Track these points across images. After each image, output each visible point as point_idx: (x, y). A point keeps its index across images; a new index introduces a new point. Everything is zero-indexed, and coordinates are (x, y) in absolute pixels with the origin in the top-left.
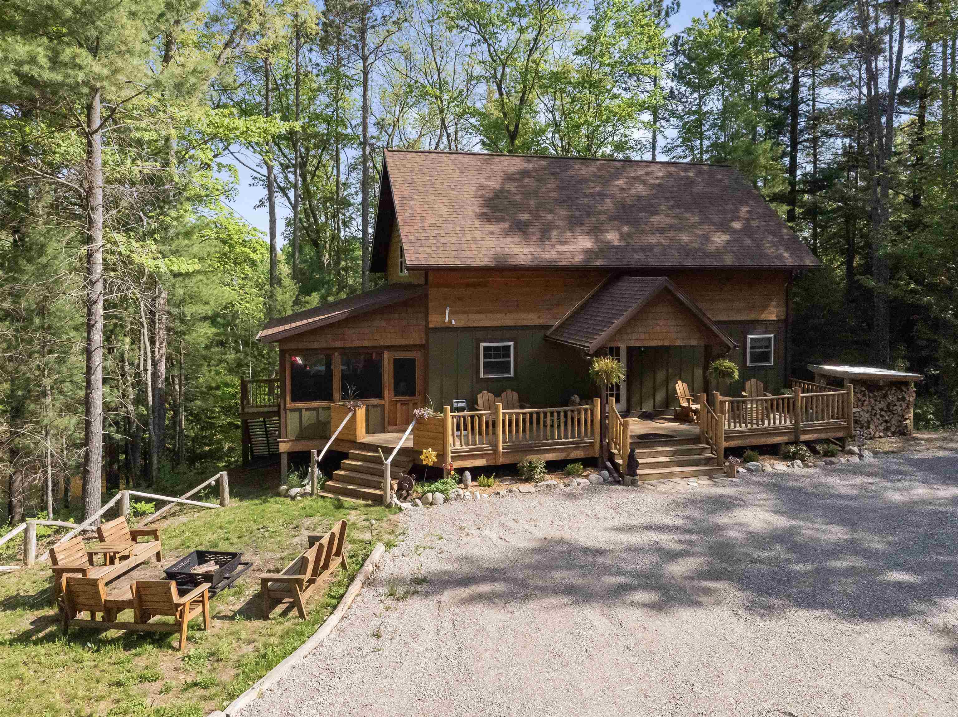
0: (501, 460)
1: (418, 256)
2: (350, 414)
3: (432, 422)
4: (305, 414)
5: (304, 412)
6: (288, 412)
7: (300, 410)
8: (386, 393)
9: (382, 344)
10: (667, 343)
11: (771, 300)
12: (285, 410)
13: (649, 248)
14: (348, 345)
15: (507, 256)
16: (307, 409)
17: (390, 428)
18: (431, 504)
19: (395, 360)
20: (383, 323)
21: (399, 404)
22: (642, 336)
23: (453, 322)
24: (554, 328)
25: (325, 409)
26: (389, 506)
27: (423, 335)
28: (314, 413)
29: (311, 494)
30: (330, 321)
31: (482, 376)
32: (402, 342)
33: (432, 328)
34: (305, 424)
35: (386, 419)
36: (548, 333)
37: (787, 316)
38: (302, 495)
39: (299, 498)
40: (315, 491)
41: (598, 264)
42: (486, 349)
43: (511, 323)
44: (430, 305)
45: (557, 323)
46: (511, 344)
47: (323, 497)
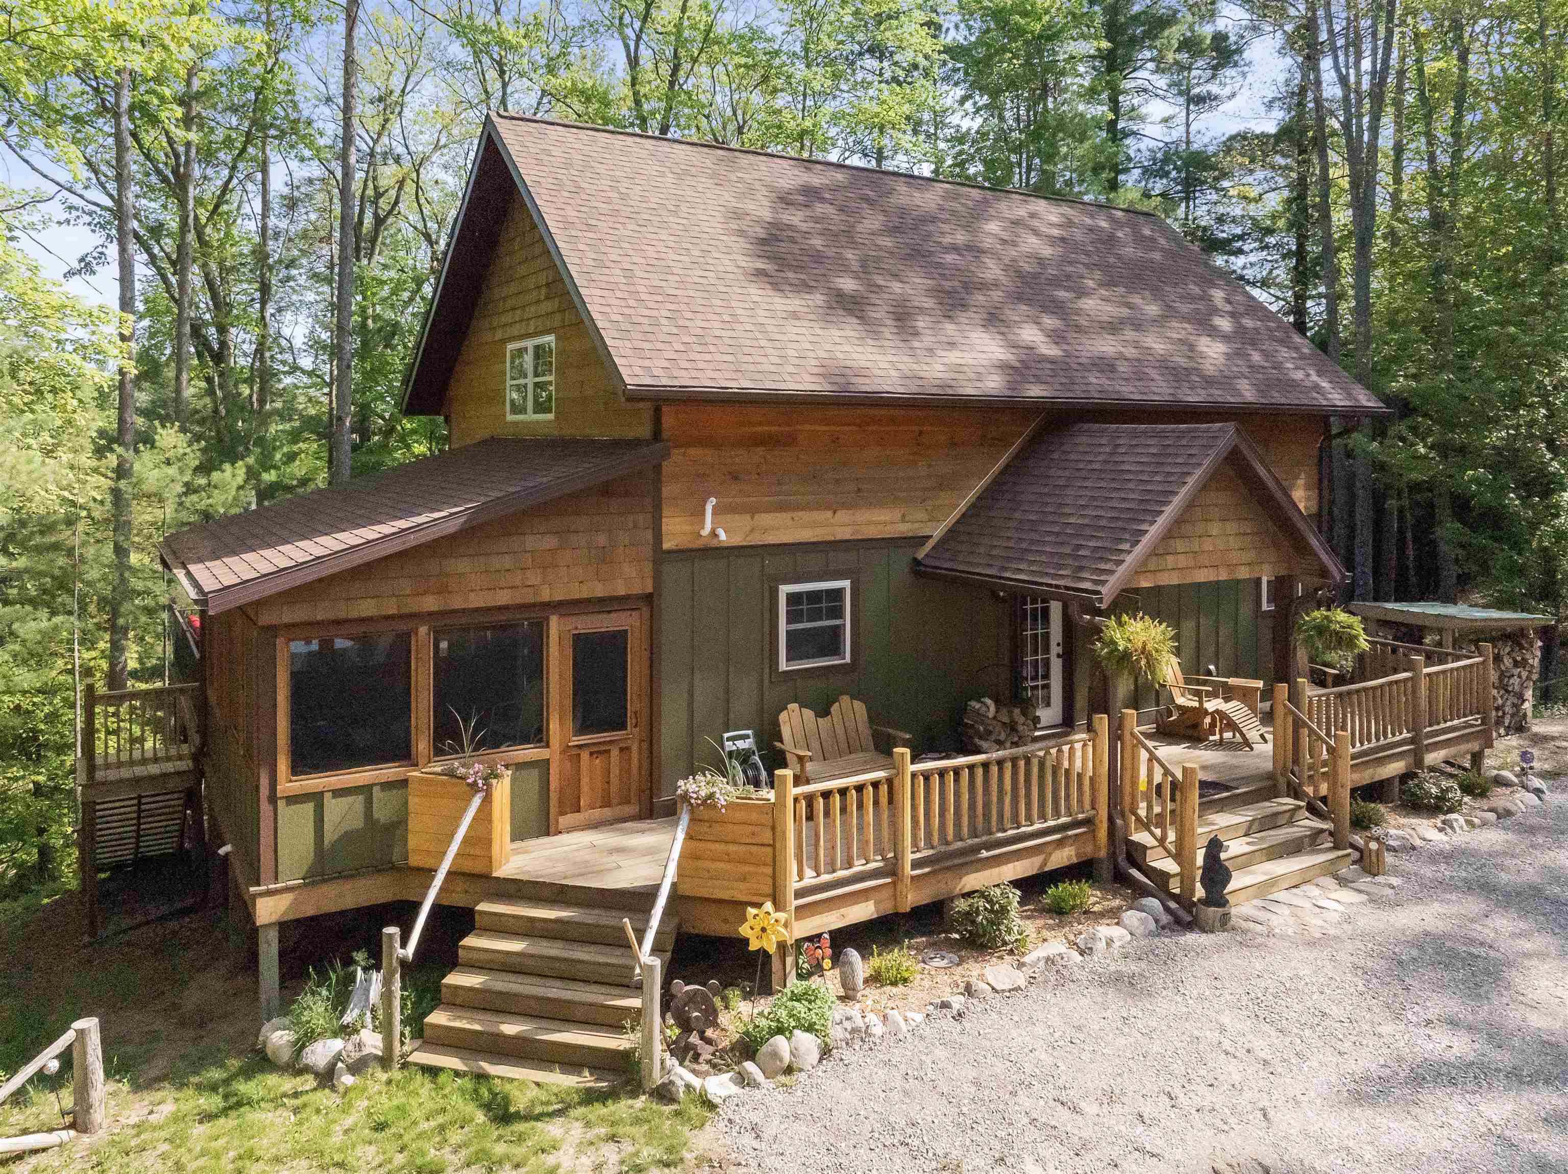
0: (911, 898)
1: (647, 363)
2: (477, 801)
3: (739, 816)
4: (334, 808)
5: (329, 801)
6: (281, 804)
7: (316, 798)
8: (554, 726)
9: (546, 595)
10: (1223, 576)
11: (1297, 477)
12: (273, 799)
13: (1106, 365)
14: (457, 603)
15: (843, 372)
16: (339, 793)
17: (564, 821)
18: (789, 1070)
19: (577, 638)
20: (550, 542)
21: (585, 755)
22: (1182, 561)
23: (723, 536)
24: (930, 544)
25: (387, 786)
26: (664, 1094)
27: (648, 567)
28: (358, 801)
29: (385, 1061)
30: (413, 541)
31: (783, 666)
32: (600, 590)
33: (669, 552)
34: (329, 836)
35: (554, 796)
36: (921, 554)
37: (1320, 508)
38: (356, 1068)
39: (348, 1080)
40: (397, 1049)
41: (1032, 394)
42: (793, 599)
43: (844, 533)
44: (666, 491)
45: (938, 531)
46: (846, 584)
47: (432, 1072)
